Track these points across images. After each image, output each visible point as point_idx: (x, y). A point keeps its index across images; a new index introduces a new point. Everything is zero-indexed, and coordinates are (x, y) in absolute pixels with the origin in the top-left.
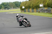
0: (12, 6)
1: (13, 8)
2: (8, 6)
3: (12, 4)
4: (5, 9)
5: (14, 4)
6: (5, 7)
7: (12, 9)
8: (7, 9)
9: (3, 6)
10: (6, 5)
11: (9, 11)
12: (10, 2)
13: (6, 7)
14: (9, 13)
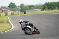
0: (57, 7)
1: (57, 8)
2: (52, 6)
3: (56, 4)
4: (49, 10)
5: (58, 4)
6: (48, 7)
7: (56, 10)
8: (51, 10)
9: (46, 6)
10: (50, 5)
11: (53, 12)
12: (54, 2)
13: (50, 7)
14: (53, 14)
